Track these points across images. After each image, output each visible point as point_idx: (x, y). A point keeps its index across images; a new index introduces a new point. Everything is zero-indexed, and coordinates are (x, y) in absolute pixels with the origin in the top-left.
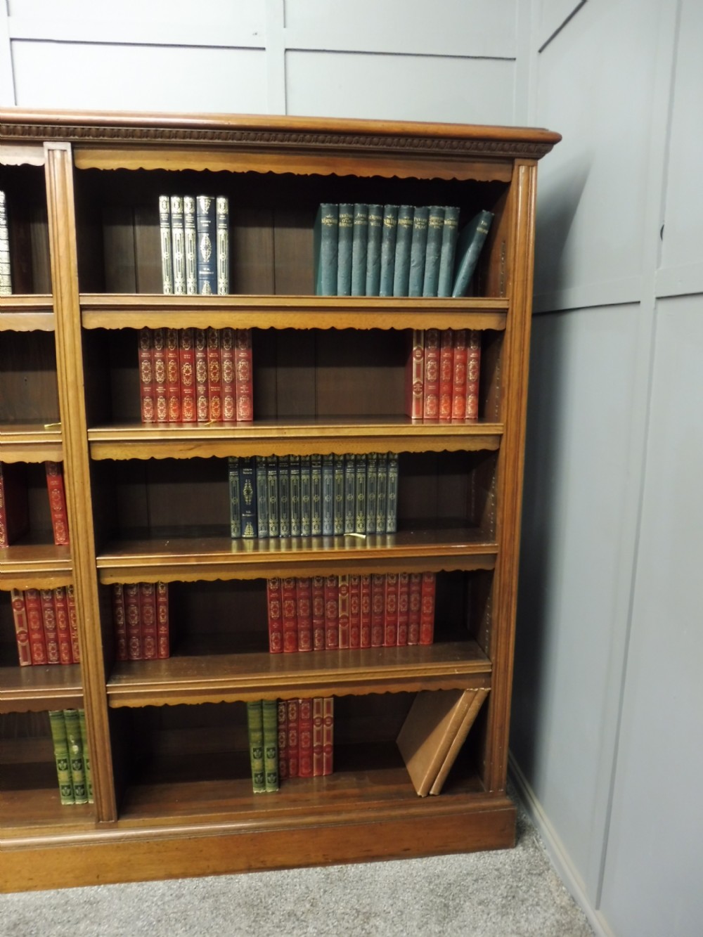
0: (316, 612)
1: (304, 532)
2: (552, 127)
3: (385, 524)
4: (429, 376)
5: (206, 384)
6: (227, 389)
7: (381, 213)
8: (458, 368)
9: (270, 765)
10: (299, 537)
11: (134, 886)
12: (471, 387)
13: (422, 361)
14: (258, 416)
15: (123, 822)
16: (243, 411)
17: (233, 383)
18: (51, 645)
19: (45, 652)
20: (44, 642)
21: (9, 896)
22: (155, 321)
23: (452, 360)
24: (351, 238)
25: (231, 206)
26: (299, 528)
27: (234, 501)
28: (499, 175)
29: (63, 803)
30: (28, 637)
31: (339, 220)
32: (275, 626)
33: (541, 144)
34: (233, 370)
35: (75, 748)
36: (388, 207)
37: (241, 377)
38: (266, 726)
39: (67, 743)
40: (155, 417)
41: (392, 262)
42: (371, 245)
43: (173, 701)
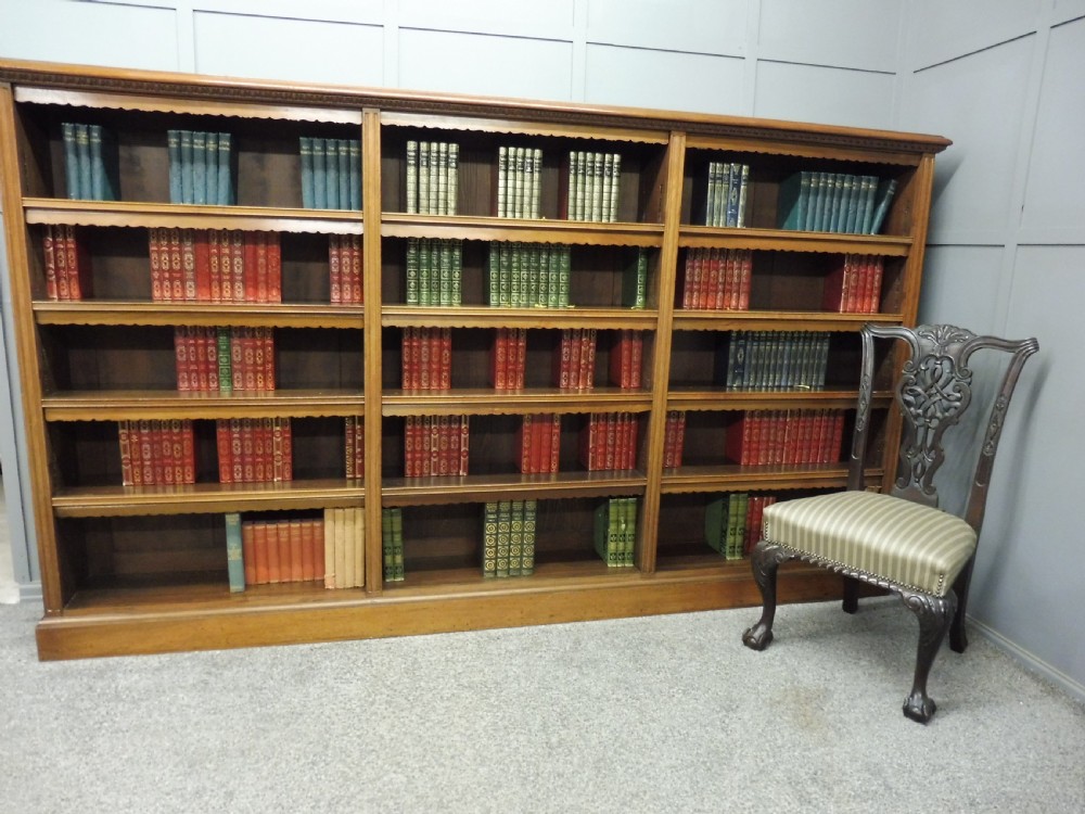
0: (772, 438)
1: (770, 384)
2: (947, 135)
3: (817, 380)
4: (853, 284)
5: (724, 284)
6: (735, 288)
7: (835, 179)
8: (869, 278)
9: (739, 539)
10: (767, 387)
11: (664, 617)
12: (876, 292)
13: (849, 276)
14: (751, 307)
15: (659, 574)
16: (743, 302)
17: (739, 284)
18: (609, 457)
19: (605, 461)
20: (605, 454)
21: (587, 623)
22: (708, 243)
23: (866, 273)
24: (817, 194)
25: (750, 171)
26: (768, 381)
27: (731, 361)
28: (913, 162)
29: (609, 565)
30: (596, 451)
31: (811, 182)
32: (747, 446)
33: (940, 145)
34: (739, 276)
35: (623, 526)
36: (839, 175)
37: (744, 280)
38: (740, 512)
39: (618, 522)
40: (691, 304)
41: (838, 211)
42: (828, 199)
43: (698, 489)
